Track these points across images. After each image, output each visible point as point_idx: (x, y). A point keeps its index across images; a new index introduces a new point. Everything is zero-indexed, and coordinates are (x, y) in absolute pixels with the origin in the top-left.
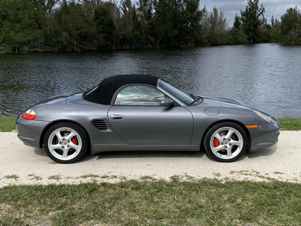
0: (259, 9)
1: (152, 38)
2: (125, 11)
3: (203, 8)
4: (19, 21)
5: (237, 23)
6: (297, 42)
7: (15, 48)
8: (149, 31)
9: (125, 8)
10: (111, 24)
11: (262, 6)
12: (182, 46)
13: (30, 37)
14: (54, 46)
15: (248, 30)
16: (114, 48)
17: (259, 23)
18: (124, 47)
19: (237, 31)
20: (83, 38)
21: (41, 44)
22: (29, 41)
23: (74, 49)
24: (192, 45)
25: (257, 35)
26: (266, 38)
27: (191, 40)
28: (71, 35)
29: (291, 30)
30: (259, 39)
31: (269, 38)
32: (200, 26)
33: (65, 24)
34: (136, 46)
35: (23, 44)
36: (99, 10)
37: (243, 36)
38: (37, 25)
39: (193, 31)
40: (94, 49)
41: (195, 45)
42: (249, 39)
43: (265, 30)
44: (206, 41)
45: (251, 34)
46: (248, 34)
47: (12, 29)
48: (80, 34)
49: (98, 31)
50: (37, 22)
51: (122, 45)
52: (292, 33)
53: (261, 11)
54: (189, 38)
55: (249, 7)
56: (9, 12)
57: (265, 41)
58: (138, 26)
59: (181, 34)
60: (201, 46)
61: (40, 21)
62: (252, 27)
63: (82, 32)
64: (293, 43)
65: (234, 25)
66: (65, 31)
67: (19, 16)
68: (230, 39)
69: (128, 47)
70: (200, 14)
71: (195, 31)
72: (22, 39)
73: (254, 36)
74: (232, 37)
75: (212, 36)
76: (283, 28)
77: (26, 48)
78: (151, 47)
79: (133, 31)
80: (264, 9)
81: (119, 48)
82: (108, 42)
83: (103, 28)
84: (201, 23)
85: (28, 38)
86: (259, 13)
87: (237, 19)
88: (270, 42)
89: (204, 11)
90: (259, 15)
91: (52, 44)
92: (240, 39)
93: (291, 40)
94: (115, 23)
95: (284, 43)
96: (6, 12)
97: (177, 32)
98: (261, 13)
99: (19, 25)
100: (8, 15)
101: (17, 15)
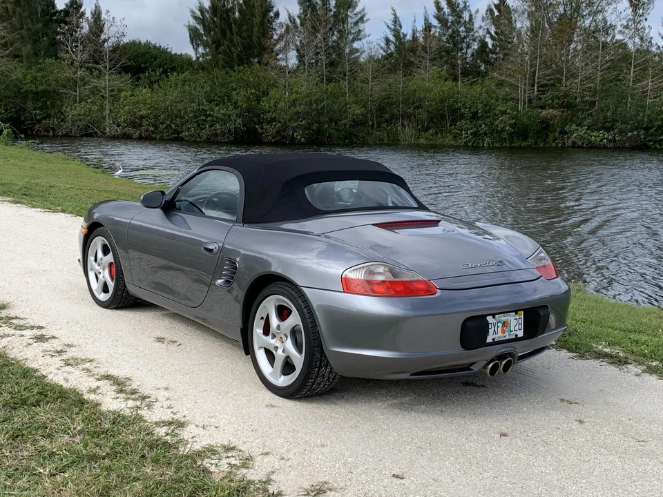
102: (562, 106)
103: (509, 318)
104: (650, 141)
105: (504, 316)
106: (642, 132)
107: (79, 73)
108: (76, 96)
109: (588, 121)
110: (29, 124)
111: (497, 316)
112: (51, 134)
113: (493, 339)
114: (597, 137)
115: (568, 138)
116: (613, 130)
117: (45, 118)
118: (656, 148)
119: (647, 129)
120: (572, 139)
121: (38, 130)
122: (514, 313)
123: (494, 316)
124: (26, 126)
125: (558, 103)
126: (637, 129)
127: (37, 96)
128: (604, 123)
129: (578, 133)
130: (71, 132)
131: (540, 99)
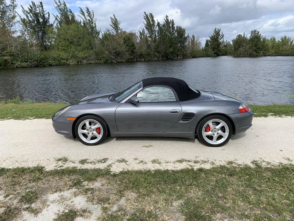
0: (220, 35)
1: (157, 53)
2: (141, 38)
3: (187, 35)
4: (80, 45)
5: (207, 45)
6: (244, 55)
7: (79, 61)
8: (155, 50)
9: (141, 36)
10: (133, 45)
11: (222, 33)
12: (175, 58)
13: (87, 55)
14: (101, 59)
15: (214, 48)
16: (135, 60)
17: (220, 44)
18: (141, 59)
19: (207, 49)
20: (118, 54)
21: (94, 58)
22: (86, 57)
23: (112, 61)
24: (181, 58)
25: (219, 51)
26: (224, 53)
27: (180, 54)
28: (110, 52)
29: (240, 48)
30: (221, 54)
31: (226, 53)
32: (186, 46)
33: (107, 46)
34: (148, 59)
35: (83, 58)
36: (125, 38)
37: (211, 52)
38: (91, 48)
39: (181, 49)
40: (124, 61)
41: (183, 58)
42: (215, 54)
43: (224, 48)
44: (189, 55)
45: (216, 50)
46: (214, 51)
47: (76, 50)
48: (116, 52)
49: (126, 50)
50: (90, 45)
51: (140, 58)
52: (241, 49)
53: (221, 37)
54: (179, 53)
55: (214, 34)
56: (74, 40)
57: (224, 55)
58: (149, 47)
59: (174, 51)
60: (186, 58)
61: (92, 45)
62: (216, 47)
63: (117, 51)
64: (242, 56)
65: (205, 45)
66: (107, 50)
67: (80, 42)
68: (204, 54)
69: (143, 60)
70: (185, 39)
71: (183, 49)
72: (82, 56)
73: (217, 52)
74: (204, 53)
75: (193, 52)
76: (236, 46)
77: (85, 61)
78: (157, 59)
79: (146, 49)
80: (223, 35)
81: (138, 60)
82: (132, 57)
83: (129, 48)
84: (186, 44)
85: (85, 55)
86: (220, 38)
87: (207, 41)
88: (227, 55)
89: (188, 37)
90: (220, 39)
91: (99, 58)
92: (209, 53)
93: (240, 54)
94: (136, 45)
95: (236, 55)
96: (72, 39)
97: (172, 50)
98: (222, 38)
99: (80, 48)
100: (74, 42)
101: (79, 42)
102: (10, 55)
104: (39, 64)
106: (36, 62)
109: (20, 60)
114: (24, 64)
115: (14, 65)
116: (28, 62)
118: (40, 66)
119: (37, 61)
120: (16, 65)
125: (9, 55)
126: (34, 61)
128: (25, 60)
129: (18, 64)
131: (2, 53)
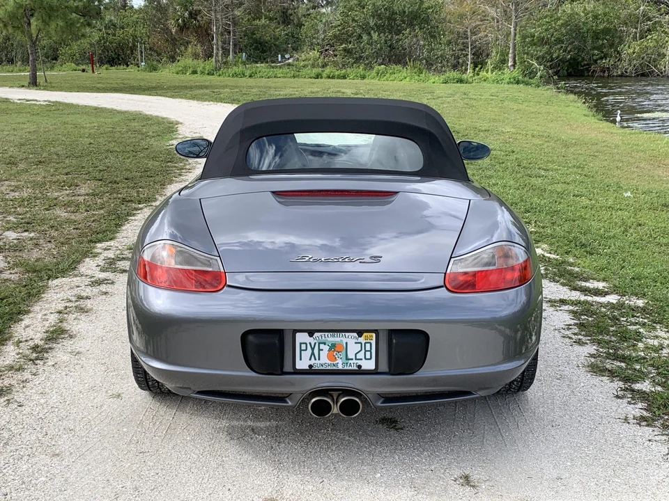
103: (345, 340)
105: (334, 336)
107: (642, 8)
108: (636, 33)
110: (585, 65)
111: (316, 334)
112: (606, 74)
113: (311, 366)
117: (601, 58)
121: (594, 71)
122: (355, 334)
123: (311, 333)
124: (583, 66)
127: (596, 35)
130: (626, 72)
